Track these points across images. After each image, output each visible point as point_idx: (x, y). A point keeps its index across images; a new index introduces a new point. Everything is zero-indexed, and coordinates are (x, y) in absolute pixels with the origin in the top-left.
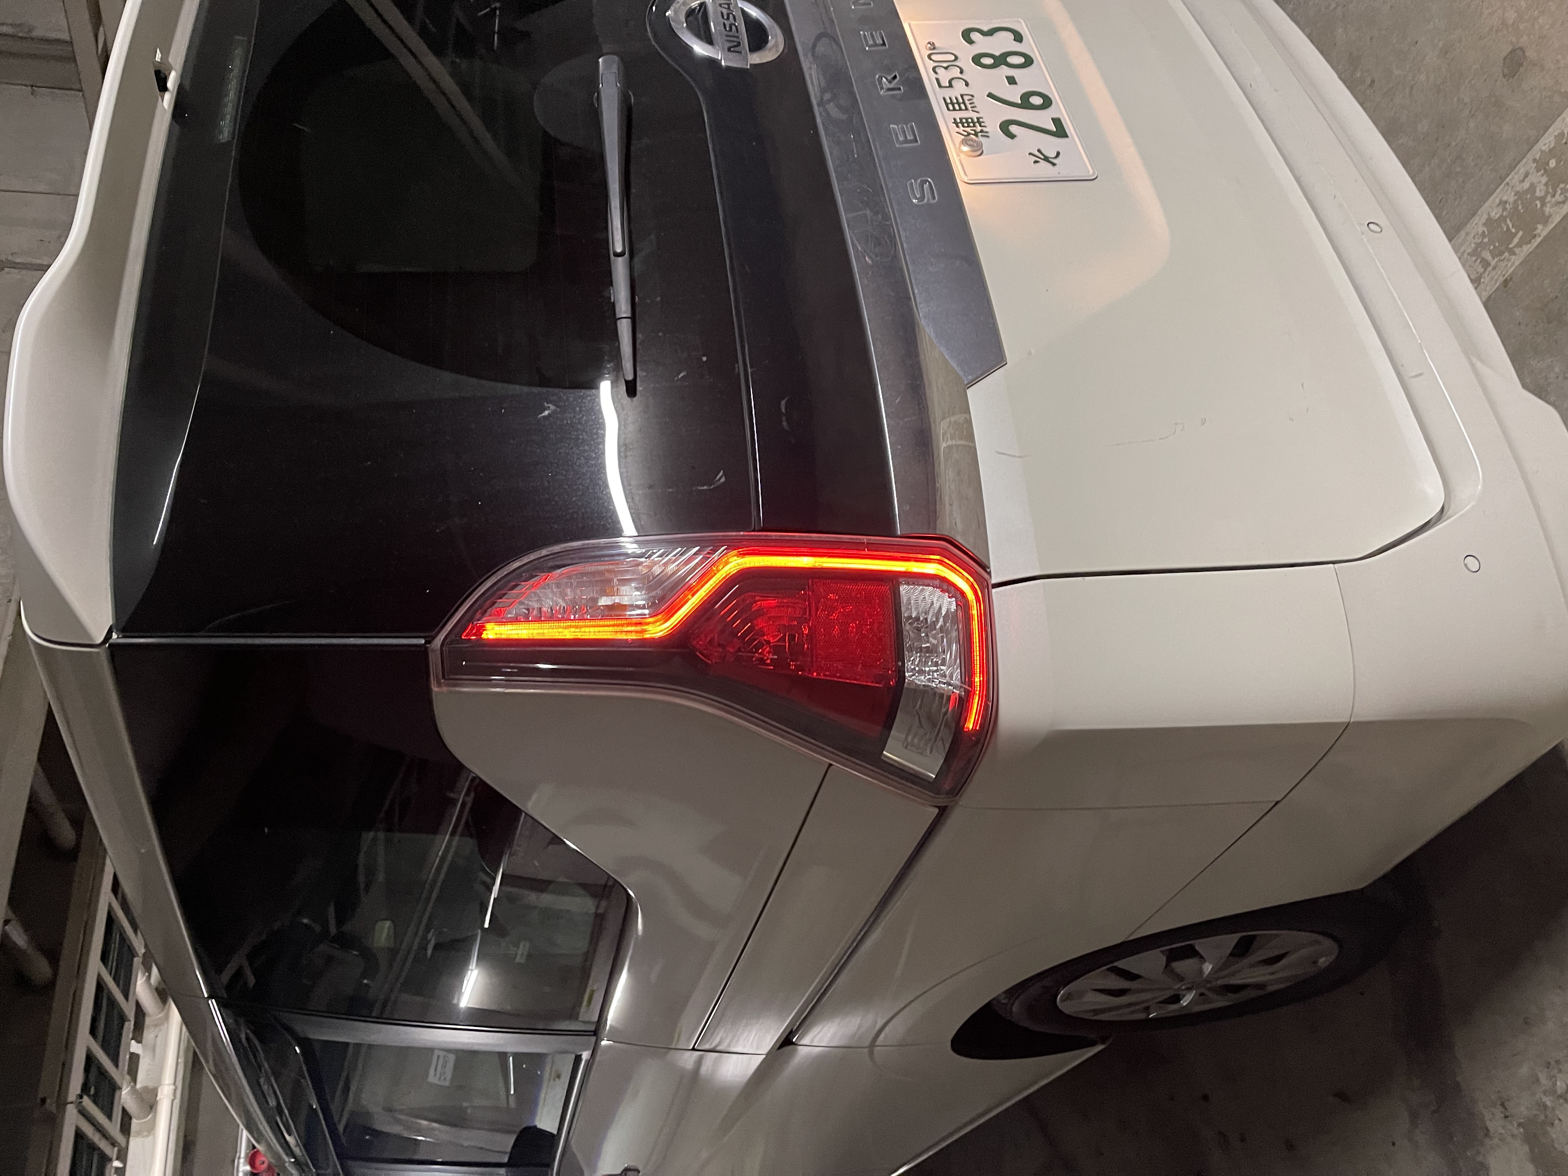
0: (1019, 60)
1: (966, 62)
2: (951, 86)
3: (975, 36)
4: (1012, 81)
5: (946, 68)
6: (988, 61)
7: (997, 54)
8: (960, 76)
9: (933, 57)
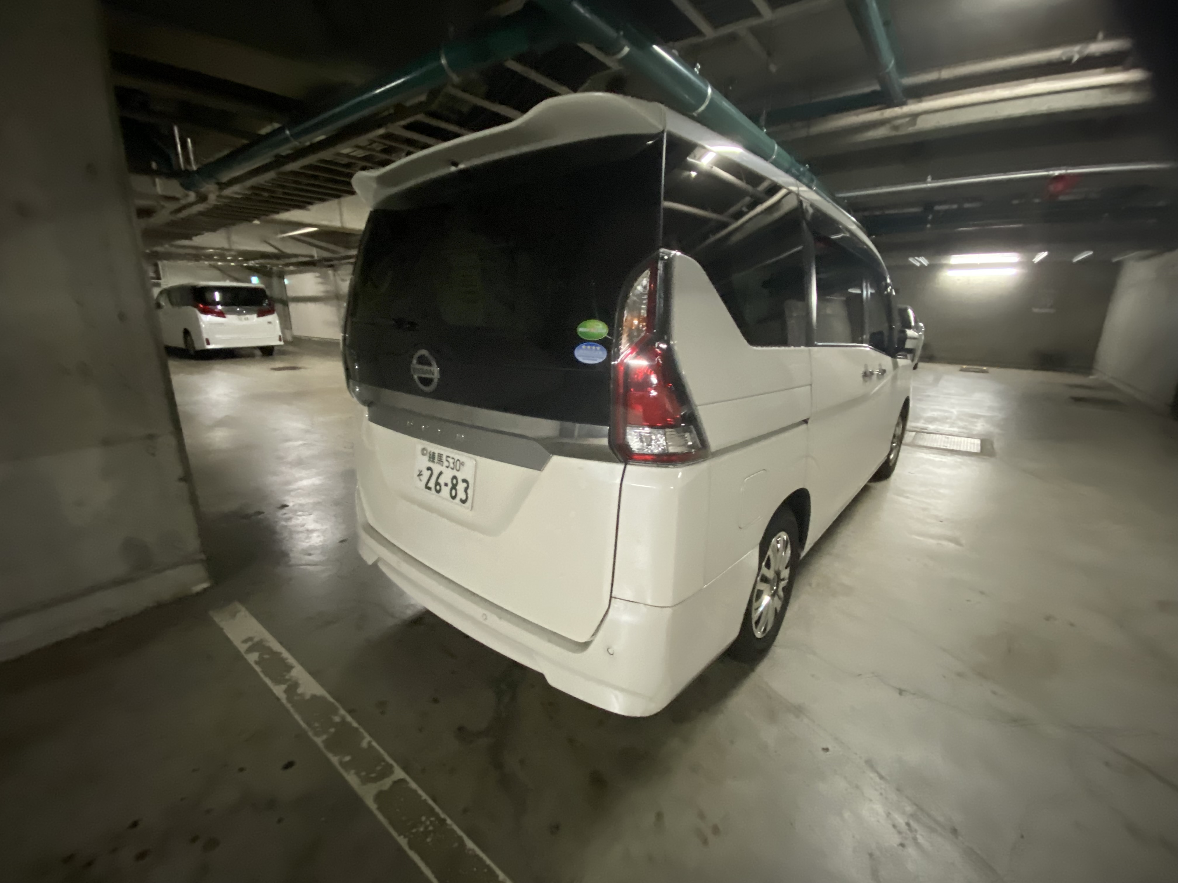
0: (454, 494)
1: (455, 473)
2: (447, 461)
3: (465, 485)
4: (446, 485)
5: (454, 463)
6: (455, 481)
7: (458, 487)
8: (450, 467)
9: (458, 462)
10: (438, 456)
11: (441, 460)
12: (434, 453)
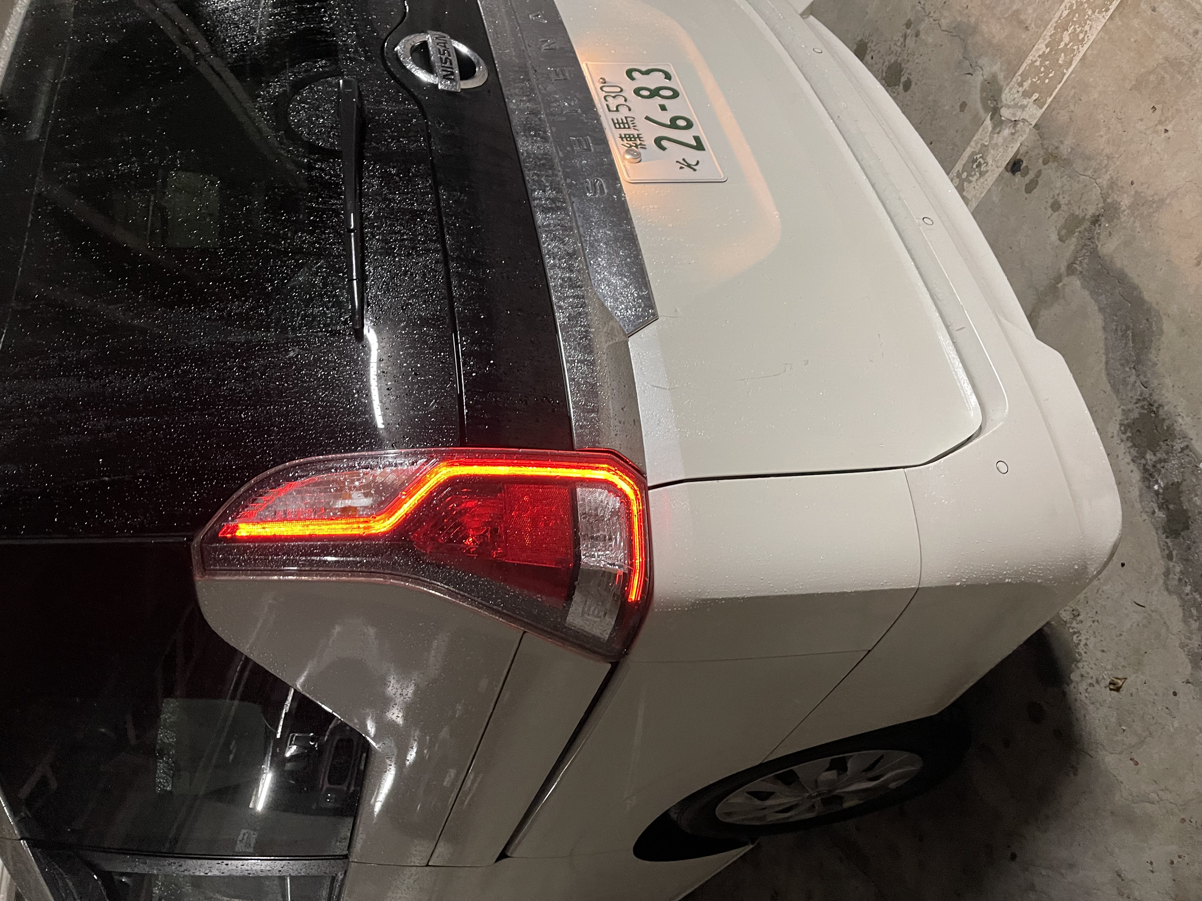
0: (669, 93)
2: (617, 110)
3: (635, 74)
4: (663, 108)
5: (614, 97)
6: (645, 93)
7: (653, 88)
8: (624, 103)
9: (604, 89)
10: (620, 128)
11: (625, 122)
12: (621, 137)
